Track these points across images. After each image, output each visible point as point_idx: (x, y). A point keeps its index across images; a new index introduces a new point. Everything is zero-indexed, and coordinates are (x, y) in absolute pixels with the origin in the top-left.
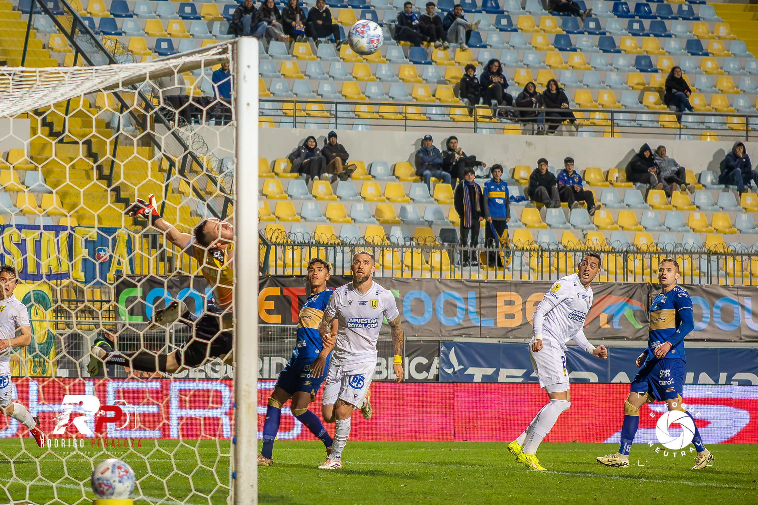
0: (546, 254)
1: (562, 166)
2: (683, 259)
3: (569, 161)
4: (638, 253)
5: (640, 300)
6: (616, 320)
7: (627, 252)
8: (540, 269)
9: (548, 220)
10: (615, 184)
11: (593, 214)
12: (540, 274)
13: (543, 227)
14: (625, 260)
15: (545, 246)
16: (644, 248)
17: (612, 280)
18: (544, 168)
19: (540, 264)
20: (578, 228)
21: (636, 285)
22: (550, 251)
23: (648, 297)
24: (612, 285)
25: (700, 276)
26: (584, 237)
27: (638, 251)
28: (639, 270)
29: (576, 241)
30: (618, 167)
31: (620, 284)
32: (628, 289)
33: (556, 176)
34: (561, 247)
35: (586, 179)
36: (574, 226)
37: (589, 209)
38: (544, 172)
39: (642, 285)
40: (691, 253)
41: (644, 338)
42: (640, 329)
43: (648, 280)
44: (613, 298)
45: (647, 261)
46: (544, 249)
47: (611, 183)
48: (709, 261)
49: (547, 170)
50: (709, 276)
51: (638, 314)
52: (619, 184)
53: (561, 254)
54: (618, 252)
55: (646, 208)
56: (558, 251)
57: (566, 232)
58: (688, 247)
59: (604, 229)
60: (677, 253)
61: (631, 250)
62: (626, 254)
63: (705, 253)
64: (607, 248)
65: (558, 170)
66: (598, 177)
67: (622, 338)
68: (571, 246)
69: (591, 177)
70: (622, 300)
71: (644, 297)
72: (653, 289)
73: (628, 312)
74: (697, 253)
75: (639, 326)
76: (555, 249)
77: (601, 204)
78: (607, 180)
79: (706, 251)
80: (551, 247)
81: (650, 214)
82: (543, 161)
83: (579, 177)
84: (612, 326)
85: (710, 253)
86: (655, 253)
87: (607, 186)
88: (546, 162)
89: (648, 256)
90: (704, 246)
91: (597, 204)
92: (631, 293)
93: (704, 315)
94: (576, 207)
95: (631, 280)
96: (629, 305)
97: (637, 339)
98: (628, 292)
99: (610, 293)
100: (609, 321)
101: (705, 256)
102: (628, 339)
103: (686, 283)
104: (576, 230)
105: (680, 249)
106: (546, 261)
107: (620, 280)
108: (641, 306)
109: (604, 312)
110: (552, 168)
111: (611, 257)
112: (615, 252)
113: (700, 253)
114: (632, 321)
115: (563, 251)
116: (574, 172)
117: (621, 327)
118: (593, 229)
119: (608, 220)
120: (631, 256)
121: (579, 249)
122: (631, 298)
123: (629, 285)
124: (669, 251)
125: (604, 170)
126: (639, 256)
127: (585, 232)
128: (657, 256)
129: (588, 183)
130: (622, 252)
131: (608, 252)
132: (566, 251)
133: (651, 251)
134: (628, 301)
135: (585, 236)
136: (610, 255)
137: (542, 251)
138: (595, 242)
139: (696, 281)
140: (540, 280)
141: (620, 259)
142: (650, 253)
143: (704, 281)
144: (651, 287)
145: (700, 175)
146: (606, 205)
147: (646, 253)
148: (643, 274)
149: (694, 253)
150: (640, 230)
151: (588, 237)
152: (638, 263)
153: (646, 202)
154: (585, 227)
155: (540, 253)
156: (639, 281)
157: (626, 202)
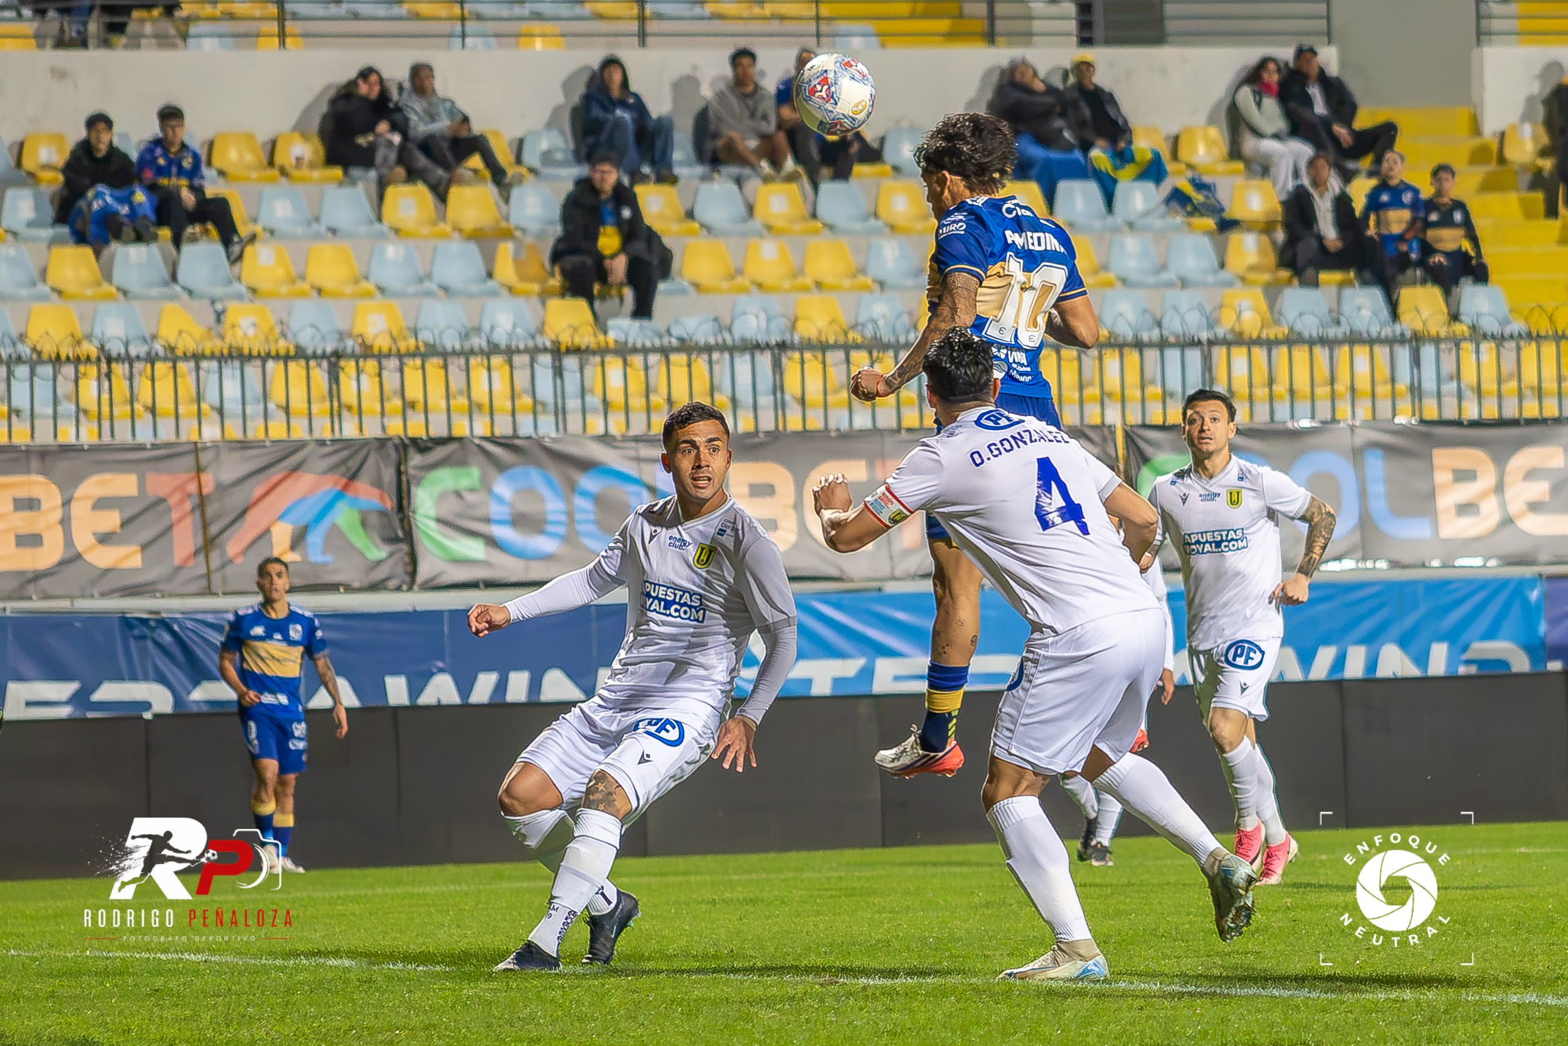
0: (119, 369)
1: (153, 129)
2: (489, 369)
3: (170, 115)
4: (365, 357)
5: (378, 484)
6: (315, 539)
7: (338, 355)
8: (105, 409)
9: (118, 275)
10: (296, 173)
11: (240, 257)
12: (106, 424)
13: (108, 297)
14: (334, 377)
15: (116, 348)
16: (382, 343)
17: (300, 431)
18: (105, 138)
19: (105, 396)
20: (201, 297)
21: (366, 443)
22: (130, 360)
23: (399, 473)
24: (301, 445)
25: (535, 413)
26: (218, 320)
27: (367, 352)
28: (371, 404)
29: (198, 331)
30: (300, 128)
31: (322, 443)
32: (345, 453)
33: (134, 156)
34: (158, 347)
35: (217, 161)
36: (190, 292)
37: (227, 242)
38: (103, 148)
39: (382, 442)
40: (510, 353)
41: (392, 584)
42: (379, 563)
43: (395, 428)
44: (305, 481)
45: (391, 380)
46: (114, 354)
47: (283, 172)
48: (558, 372)
49: (111, 143)
50: (560, 412)
51: (374, 519)
52: (305, 172)
53: (161, 368)
54: (314, 356)
55: (382, 236)
56: (151, 359)
57: (169, 306)
58: (500, 337)
59: (270, 295)
60: (472, 352)
61: (349, 350)
62: (334, 360)
63: (545, 350)
64: (282, 346)
65: (140, 143)
66: (249, 158)
67: (333, 587)
68: (187, 344)
69: (231, 156)
70: (330, 485)
71: (389, 475)
72: (412, 452)
73: (345, 517)
74: (527, 350)
75: (378, 552)
76: (143, 354)
77: (258, 229)
78: (271, 163)
79: (548, 344)
80: (133, 351)
81: (392, 251)
82: (98, 121)
83: (196, 157)
84: (305, 555)
85: (558, 352)
86: (413, 355)
87: (273, 180)
88: (109, 123)
89: (393, 363)
90: (541, 330)
91: (244, 230)
92: (353, 464)
93: (550, 517)
94: (194, 239)
95: (350, 430)
96: (349, 494)
97: (375, 587)
98: (344, 462)
99: (295, 469)
100: (298, 540)
101: (546, 359)
102: (349, 589)
103: (497, 432)
104: (195, 304)
105: (478, 342)
106: (121, 385)
107: (323, 430)
108: (382, 498)
109: (281, 517)
110: (124, 136)
111: (296, 369)
112: (307, 359)
113: (533, 352)
114: (359, 539)
115: (165, 359)
116: (184, 146)
117: (329, 558)
118: (239, 297)
119: (280, 273)
120: (349, 366)
121: (208, 352)
122: (353, 477)
123: (346, 443)
124: (449, 348)
125: (263, 136)
126: (371, 365)
127: (219, 306)
128: (418, 362)
129: (222, 173)
130: (324, 356)
131: (287, 358)
132: (173, 356)
133: (403, 349)
134: (346, 487)
135: (219, 316)
136: (292, 365)
137: (109, 360)
138: (251, 332)
139: (526, 427)
140: (106, 439)
141: (320, 376)
142: (400, 356)
143: (547, 427)
144: (405, 447)
145: (521, 142)
146: (272, 232)
147: (388, 356)
148: (383, 414)
149: (518, 351)
150: (368, 295)
151: (228, 319)
152: (369, 385)
153: (380, 219)
154: (218, 291)
155: (104, 366)
156: (372, 431)
157: (327, 220)
